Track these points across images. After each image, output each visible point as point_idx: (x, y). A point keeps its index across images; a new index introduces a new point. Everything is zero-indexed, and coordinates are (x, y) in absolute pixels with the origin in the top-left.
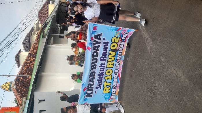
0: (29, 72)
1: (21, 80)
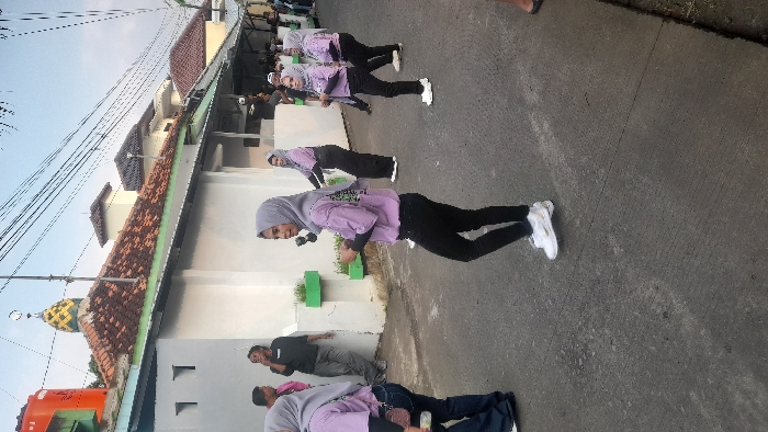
0: (138, 265)
1: (110, 294)
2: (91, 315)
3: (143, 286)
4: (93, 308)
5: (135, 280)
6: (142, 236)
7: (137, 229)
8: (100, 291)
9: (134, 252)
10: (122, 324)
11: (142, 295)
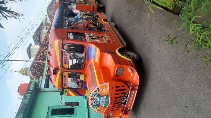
0: (42, 59)
1: (36, 66)
2: (31, 71)
3: (44, 63)
4: (31, 70)
5: (42, 62)
6: (43, 52)
7: (41, 51)
8: (33, 66)
9: (41, 56)
10: (39, 72)
11: (44, 65)
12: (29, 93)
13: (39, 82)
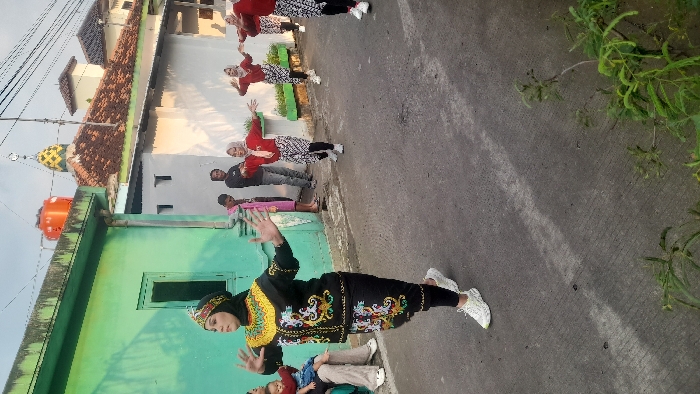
0: (116, 114)
1: (93, 139)
2: (78, 157)
3: (122, 129)
4: (79, 151)
5: (115, 125)
6: (117, 91)
8: (83, 138)
9: (111, 105)
10: (106, 159)
11: (122, 135)
12: (74, 230)
13: (107, 194)
